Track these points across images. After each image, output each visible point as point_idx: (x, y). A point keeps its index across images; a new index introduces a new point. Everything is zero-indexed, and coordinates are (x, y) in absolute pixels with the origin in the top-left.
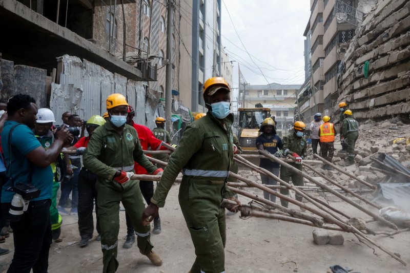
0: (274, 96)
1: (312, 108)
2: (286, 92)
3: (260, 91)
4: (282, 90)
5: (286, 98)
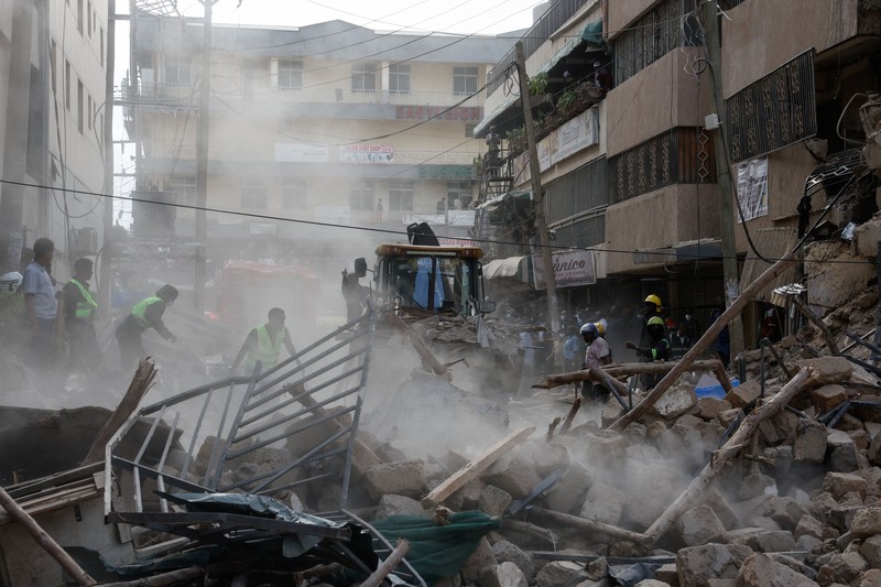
0: (339, 93)
2: (402, 74)
4: (380, 62)
5: (406, 110)
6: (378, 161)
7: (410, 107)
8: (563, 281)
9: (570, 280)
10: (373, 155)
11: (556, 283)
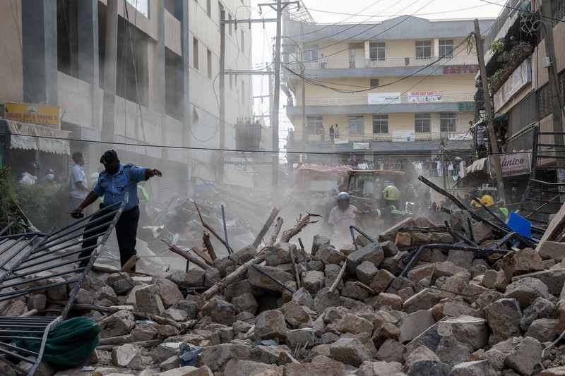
0: (407, 60)
1: (540, 90)
2: (448, 46)
3: (358, 45)
4: (433, 39)
5: (449, 69)
6: (432, 101)
7: (453, 67)
8: (510, 172)
9: (514, 172)
10: (429, 97)
11: (503, 174)
